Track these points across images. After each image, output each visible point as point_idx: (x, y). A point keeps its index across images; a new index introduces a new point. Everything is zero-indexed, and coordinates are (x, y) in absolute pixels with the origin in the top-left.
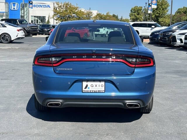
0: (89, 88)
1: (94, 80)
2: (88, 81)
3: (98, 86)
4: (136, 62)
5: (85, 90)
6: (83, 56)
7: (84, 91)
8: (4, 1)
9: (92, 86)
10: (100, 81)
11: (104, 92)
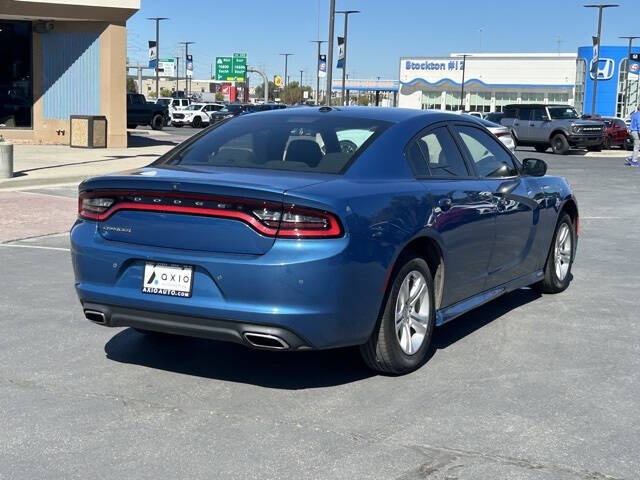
0: (157, 282)
1: (169, 264)
2: (156, 263)
3: (176, 278)
4: (280, 221)
5: (149, 286)
6: (156, 197)
7: (145, 290)
8: (576, 55)
9: (164, 277)
10: (182, 266)
11: (187, 295)
